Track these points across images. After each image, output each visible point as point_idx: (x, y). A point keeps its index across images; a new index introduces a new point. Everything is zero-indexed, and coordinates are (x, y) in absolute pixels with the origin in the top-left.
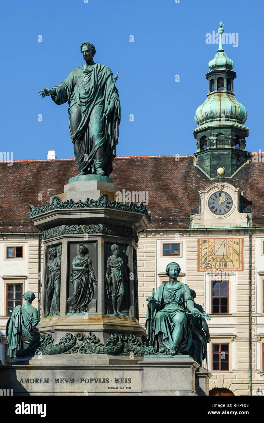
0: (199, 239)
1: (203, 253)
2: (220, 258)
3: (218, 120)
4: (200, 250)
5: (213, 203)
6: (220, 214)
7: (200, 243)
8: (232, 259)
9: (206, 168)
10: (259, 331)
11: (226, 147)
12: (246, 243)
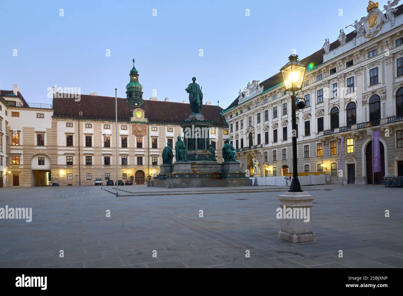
2: (139, 131)
3: (135, 89)
4: (133, 128)
5: (137, 114)
7: (133, 126)
9: (131, 103)
10: (151, 153)
11: (138, 97)
12: (147, 127)
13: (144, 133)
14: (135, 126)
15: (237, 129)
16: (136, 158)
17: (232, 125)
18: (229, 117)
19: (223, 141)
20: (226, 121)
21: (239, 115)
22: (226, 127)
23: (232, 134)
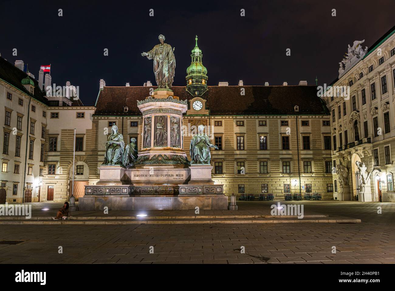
3: (196, 73)
5: (195, 105)
9: (191, 92)
12: (208, 122)
14: (191, 121)
15: (340, 118)
17: (333, 110)
18: (330, 100)
19: (322, 135)
22: (326, 116)
23: (334, 124)
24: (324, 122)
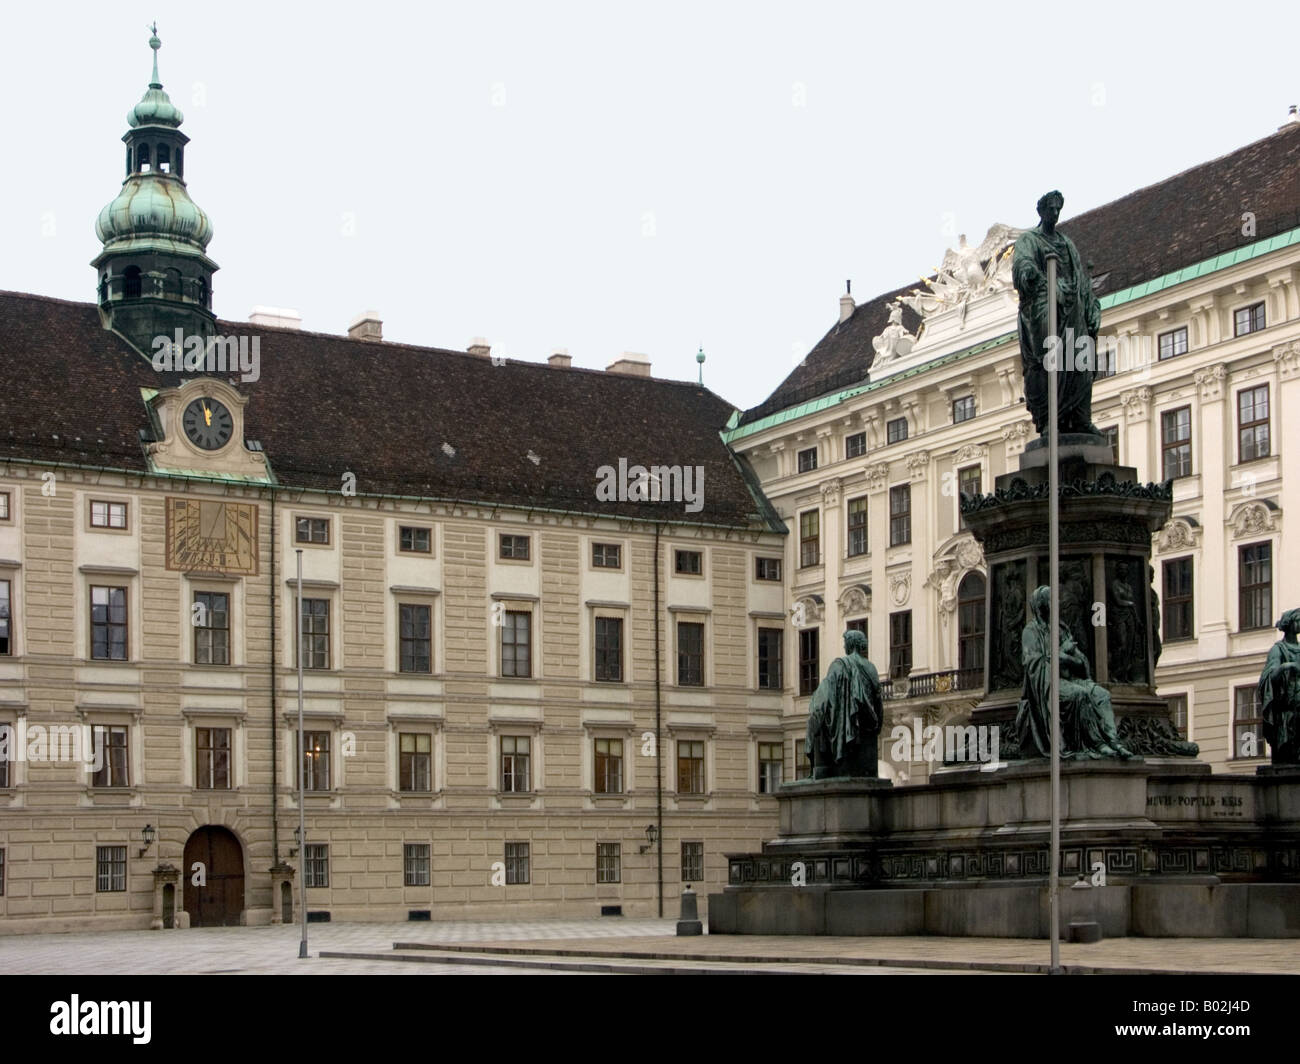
0: (167, 499)
1: (177, 530)
2: (211, 543)
3: (166, 238)
4: (172, 522)
5: (193, 422)
6: (208, 447)
7: (171, 507)
8: (235, 548)
9: (138, 339)
10: (289, 705)
11: (185, 299)
12: (264, 517)
13: (246, 561)
14: (181, 505)
16: (187, 736)
17: (811, 515)
18: (787, 465)
19: (749, 623)
20: (765, 491)
21: (877, 450)
22: (770, 534)
23: (812, 577)
24: (760, 562)
